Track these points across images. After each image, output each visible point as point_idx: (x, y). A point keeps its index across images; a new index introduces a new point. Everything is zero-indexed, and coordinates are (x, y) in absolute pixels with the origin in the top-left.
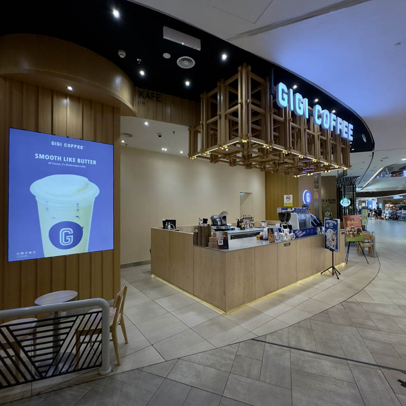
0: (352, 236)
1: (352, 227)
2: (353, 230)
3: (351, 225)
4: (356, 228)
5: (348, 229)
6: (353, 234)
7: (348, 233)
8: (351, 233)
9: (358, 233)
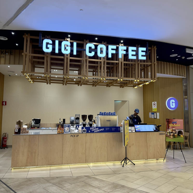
0: (172, 137)
1: (173, 129)
2: (174, 132)
3: (173, 127)
4: (177, 131)
5: (170, 130)
6: (174, 135)
7: (168, 134)
8: (171, 134)
9: (178, 135)
